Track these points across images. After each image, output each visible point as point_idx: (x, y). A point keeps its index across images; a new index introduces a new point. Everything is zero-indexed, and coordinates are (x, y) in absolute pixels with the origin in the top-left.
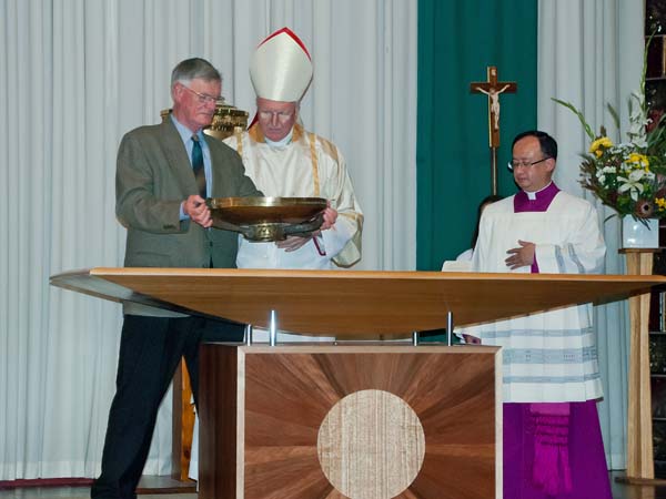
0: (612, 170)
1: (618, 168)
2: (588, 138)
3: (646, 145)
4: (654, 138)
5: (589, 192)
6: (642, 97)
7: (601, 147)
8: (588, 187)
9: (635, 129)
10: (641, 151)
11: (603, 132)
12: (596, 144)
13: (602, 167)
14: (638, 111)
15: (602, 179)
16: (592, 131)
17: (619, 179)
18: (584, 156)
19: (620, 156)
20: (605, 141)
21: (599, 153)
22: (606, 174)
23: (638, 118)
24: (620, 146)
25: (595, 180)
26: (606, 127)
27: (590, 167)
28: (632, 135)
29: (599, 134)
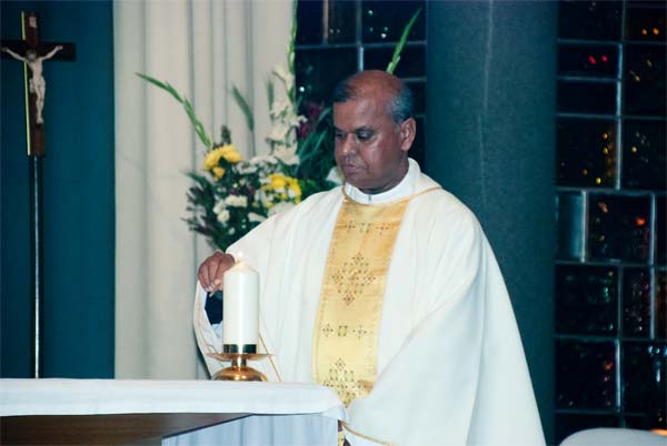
0: (241, 201)
1: (251, 200)
2: (201, 146)
3: (295, 160)
4: (309, 149)
5: (202, 238)
6: (290, 78)
7: (223, 162)
8: (200, 230)
9: (279, 133)
10: (288, 170)
11: (226, 135)
12: (214, 156)
13: (224, 196)
14: (284, 103)
15: (223, 216)
16: (208, 134)
17: (253, 217)
18: (194, 177)
19: (254, 178)
20: (230, 153)
21: (219, 172)
22: (231, 209)
23: (284, 114)
24: (254, 160)
25: (211, 218)
26: (230, 127)
27: (204, 195)
28: (273, 143)
29: (219, 140)
